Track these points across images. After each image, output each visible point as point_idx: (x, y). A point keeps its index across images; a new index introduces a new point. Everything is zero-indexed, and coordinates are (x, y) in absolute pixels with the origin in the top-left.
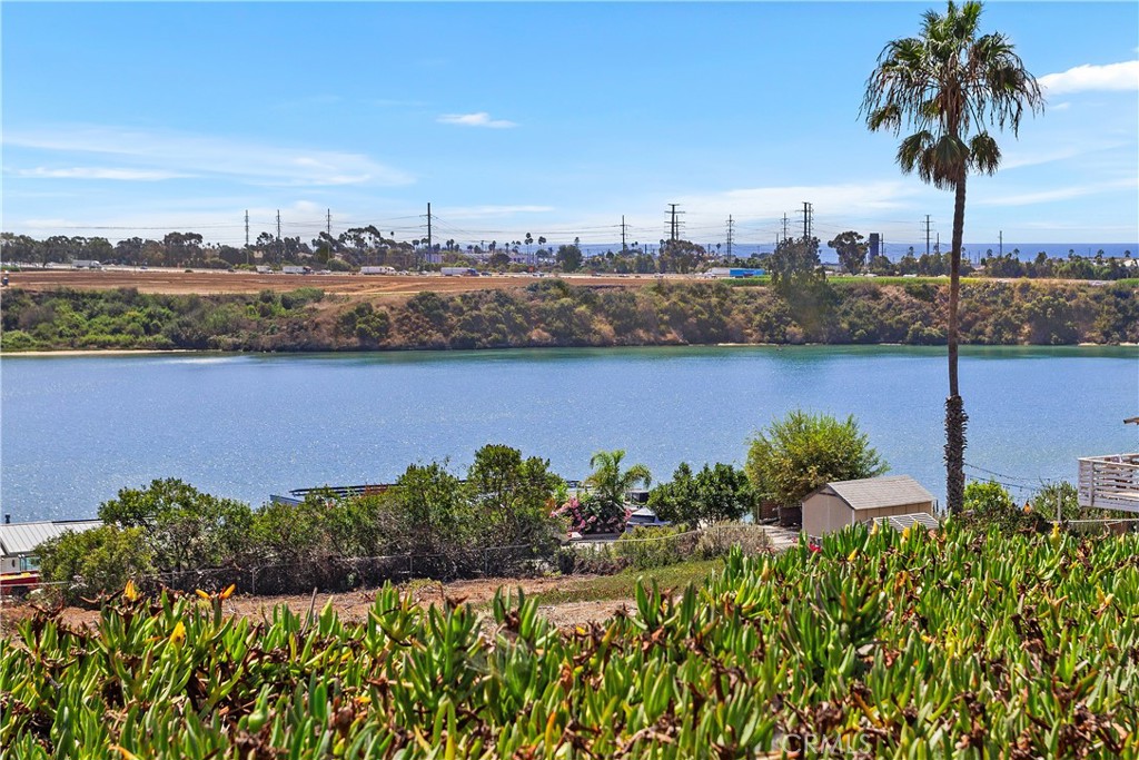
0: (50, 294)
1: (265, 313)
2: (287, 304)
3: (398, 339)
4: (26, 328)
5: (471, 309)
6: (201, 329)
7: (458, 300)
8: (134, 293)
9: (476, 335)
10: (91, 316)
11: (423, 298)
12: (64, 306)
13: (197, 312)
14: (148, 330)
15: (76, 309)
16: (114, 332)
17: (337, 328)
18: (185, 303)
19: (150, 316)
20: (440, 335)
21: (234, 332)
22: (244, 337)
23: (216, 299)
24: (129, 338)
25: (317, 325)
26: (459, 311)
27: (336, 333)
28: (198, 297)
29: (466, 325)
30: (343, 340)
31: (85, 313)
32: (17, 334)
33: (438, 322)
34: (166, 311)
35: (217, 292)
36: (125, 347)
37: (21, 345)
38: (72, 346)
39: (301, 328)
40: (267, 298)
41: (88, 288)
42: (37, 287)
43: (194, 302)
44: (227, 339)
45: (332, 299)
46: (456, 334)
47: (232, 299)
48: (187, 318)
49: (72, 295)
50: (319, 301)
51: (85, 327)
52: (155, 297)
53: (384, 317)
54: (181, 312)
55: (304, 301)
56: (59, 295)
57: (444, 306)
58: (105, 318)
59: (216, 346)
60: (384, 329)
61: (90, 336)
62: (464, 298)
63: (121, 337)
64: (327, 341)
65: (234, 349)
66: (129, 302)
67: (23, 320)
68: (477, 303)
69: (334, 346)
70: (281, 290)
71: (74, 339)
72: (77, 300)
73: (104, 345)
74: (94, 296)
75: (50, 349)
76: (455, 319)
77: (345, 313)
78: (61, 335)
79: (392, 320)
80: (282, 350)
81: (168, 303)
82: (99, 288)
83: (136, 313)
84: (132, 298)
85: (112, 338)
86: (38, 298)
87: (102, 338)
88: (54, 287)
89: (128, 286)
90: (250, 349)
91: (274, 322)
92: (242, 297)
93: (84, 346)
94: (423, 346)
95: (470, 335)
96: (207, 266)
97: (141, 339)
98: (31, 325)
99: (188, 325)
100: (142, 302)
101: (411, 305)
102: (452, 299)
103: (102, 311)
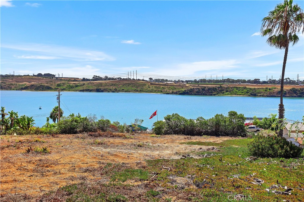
0: (233, 87)
1: (266, 91)
2: (270, 89)
3: (288, 95)
4: (229, 92)
5: (302, 91)
6: (255, 93)
7: (299, 89)
8: (246, 87)
9: (302, 95)
10: (239, 90)
11: (293, 89)
12: (235, 89)
13: (255, 90)
14: (247, 93)
15: (237, 89)
16: (242, 93)
17: (277, 93)
18: (253, 89)
19: (248, 91)
20: (295, 95)
21: (260, 93)
22: (262, 94)
23: (258, 88)
24: (244, 94)
25: (274, 93)
26: (299, 91)
27: (277, 94)
28: (255, 88)
29: (300, 93)
30: (278, 95)
31: (238, 90)
32: (228, 93)
33: (295, 93)
34: (250, 90)
35: (258, 87)
36: (243, 95)
37: (228, 94)
38: (235, 95)
39: (271, 93)
40: (267, 88)
41: (239, 86)
42: (231, 86)
43: (255, 89)
44: (259, 94)
45: (277, 89)
46: (298, 95)
47: (261, 88)
48: (253, 91)
49: (236, 87)
50: (275, 89)
51: (238, 92)
52: (249, 88)
53: (286, 92)
54: (253, 90)
55: (273, 89)
56: (234, 87)
57: (297, 90)
58: (241, 91)
59: (257, 95)
60: (285, 94)
61: (238, 93)
62: (300, 89)
63: (243, 94)
64: (275, 95)
65: (260, 96)
66: (245, 89)
67: (229, 91)
68: (303, 90)
69: (277, 96)
70: (269, 87)
71: (236, 94)
72: (237, 88)
73: (240, 95)
74: (239, 88)
75: (232, 95)
76: (298, 92)
77: (279, 91)
78: (234, 93)
79: (287, 92)
80: (268, 96)
81: (251, 89)
82: (241, 87)
83: (245, 90)
84: (245, 88)
85: (241, 94)
86: (231, 88)
87: (240, 94)
88: (234, 86)
89: (245, 86)
90: (263, 96)
91: (267, 92)
92: (263, 88)
93: (237, 95)
94: (292, 97)
95: (301, 95)
96: (260, 84)
97: (246, 94)
98: (230, 91)
99: (253, 92)
100: (247, 88)
101: (290, 90)
102: (298, 89)
103: (240, 90)
